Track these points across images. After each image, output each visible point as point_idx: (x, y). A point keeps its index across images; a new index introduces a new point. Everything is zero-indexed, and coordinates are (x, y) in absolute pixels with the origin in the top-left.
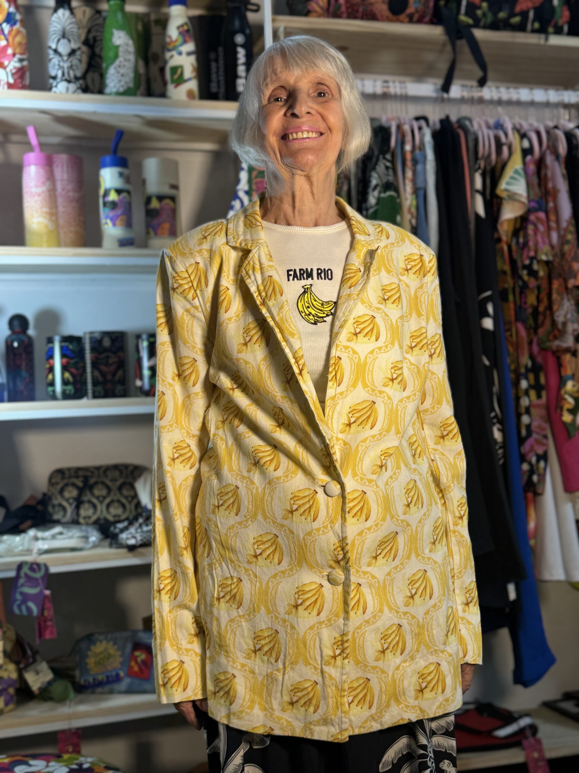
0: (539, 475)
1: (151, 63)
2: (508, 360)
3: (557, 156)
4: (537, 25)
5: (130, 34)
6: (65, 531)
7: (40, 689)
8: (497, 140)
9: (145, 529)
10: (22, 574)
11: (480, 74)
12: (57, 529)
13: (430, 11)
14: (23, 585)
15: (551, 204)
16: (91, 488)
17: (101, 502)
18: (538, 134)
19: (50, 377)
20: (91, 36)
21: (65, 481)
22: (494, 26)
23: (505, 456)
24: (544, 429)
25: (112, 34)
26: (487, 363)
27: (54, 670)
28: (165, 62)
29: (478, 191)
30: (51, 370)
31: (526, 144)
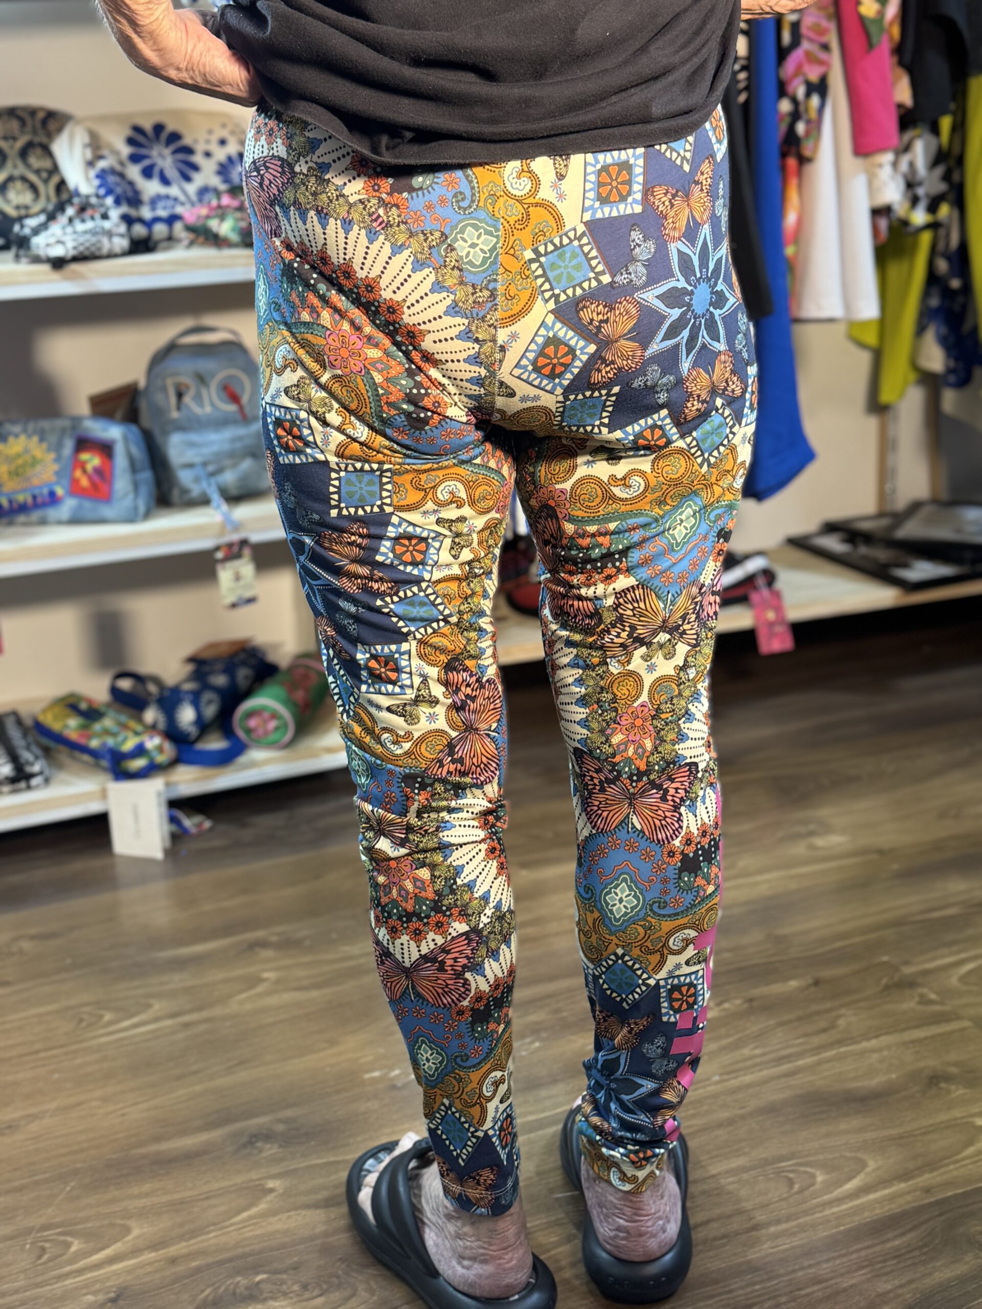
0: (808, 122)
23: (749, 85)
24: (823, 32)
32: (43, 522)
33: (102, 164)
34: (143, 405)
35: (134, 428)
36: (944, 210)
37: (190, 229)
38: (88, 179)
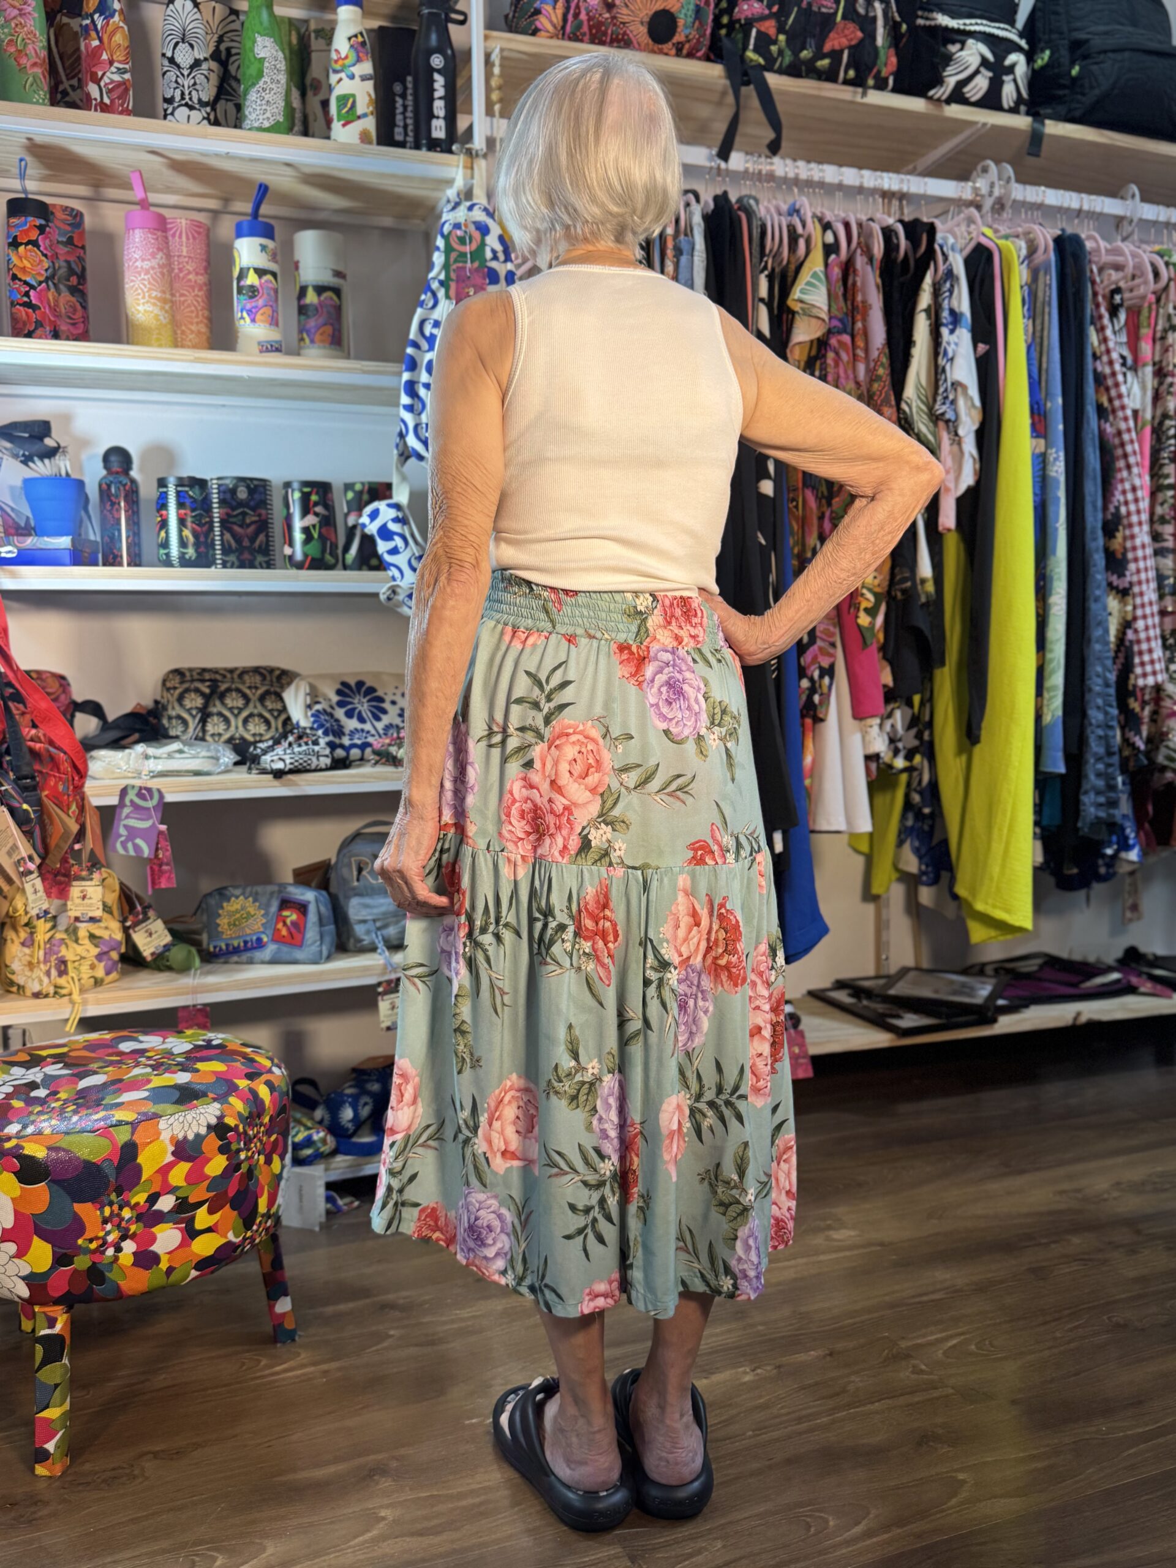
0: (821, 694)
1: (310, 93)
2: (791, 541)
3: (871, 259)
4: (851, 73)
5: (280, 43)
6: (186, 749)
7: (153, 954)
8: (792, 229)
9: (297, 749)
10: (127, 801)
11: (771, 135)
12: (175, 746)
13: (706, 42)
14: (127, 817)
15: (859, 325)
16: (222, 697)
17: (236, 716)
18: (847, 225)
19: (163, 534)
20: (223, 47)
21: (186, 685)
22: (794, 71)
23: (778, 669)
24: (833, 635)
25: (255, 42)
26: (763, 542)
27: (172, 932)
28: (330, 89)
29: (762, 300)
30: (164, 524)
31: (829, 238)
32: (251, 962)
33: (318, 707)
34: (333, 876)
35: (324, 893)
36: (918, 759)
37: (375, 752)
38: (306, 716)
